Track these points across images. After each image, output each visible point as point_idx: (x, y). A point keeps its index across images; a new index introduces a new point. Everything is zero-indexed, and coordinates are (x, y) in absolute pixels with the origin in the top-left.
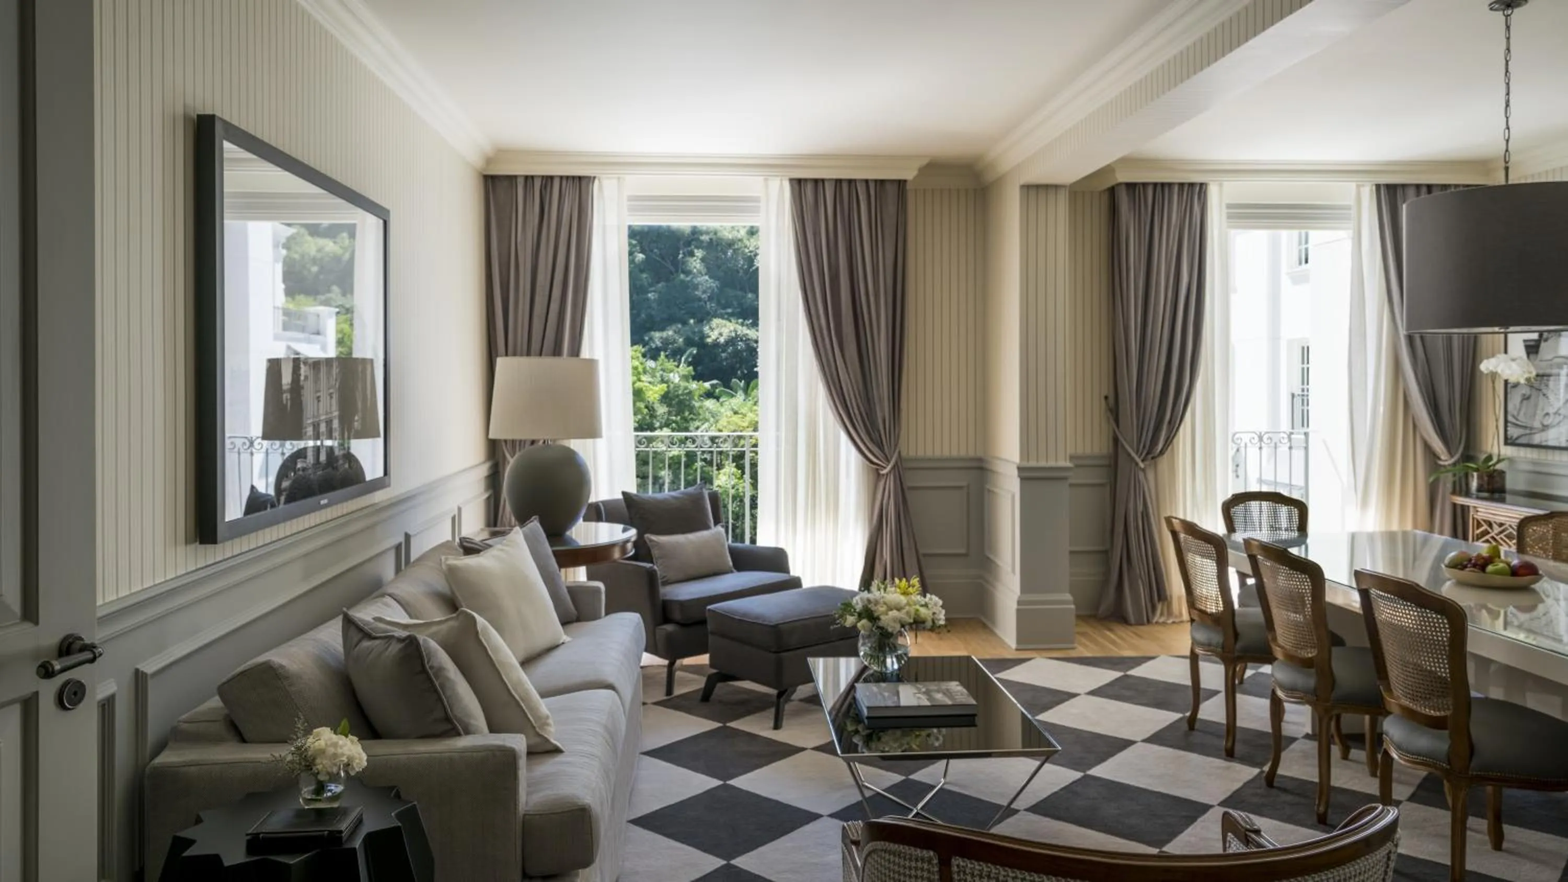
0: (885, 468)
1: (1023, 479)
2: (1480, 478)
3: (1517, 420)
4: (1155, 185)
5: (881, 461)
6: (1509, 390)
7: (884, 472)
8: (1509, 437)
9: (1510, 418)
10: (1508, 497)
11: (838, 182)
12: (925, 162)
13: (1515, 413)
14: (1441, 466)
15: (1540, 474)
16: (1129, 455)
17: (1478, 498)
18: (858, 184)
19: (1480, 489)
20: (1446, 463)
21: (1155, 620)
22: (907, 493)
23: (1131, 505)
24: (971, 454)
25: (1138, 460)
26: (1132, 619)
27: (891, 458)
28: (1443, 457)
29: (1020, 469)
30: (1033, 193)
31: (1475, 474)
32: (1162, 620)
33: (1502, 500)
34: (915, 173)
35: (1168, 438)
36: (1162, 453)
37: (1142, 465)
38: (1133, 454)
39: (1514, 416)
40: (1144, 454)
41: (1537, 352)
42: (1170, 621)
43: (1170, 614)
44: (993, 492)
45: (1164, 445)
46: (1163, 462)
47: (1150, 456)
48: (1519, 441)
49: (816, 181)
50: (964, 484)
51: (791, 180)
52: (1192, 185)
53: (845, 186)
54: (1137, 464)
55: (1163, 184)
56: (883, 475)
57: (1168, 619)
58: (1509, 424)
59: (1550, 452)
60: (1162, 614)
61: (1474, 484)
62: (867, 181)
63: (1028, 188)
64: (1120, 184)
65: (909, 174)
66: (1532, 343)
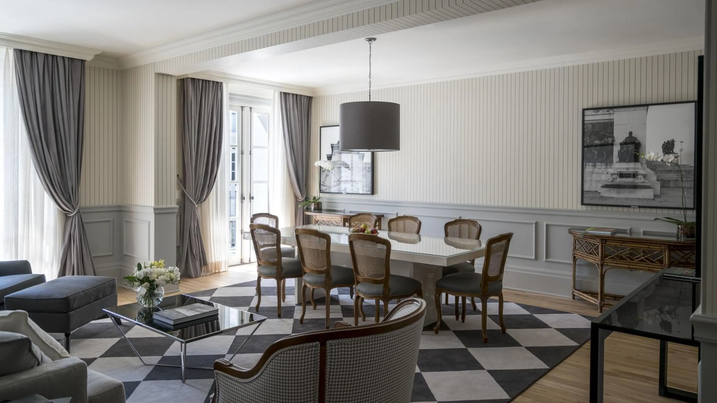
0: (72, 213)
1: (156, 214)
2: (315, 205)
3: (324, 183)
4: (203, 80)
5: (71, 210)
6: (321, 173)
7: (72, 215)
8: (321, 190)
9: (322, 183)
10: (323, 212)
11: (46, 55)
12: (98, 53)
13: (324, 181)
14: (299, 201)
15: (330, 202)
16: (191, 201)
17: (314, 212)
18: (58, 59)
19: (315, 209)
20: (301, 200)
21: (202, 274)
22: (85, 226)
23: (192, 224)
24: (115, 204)
25: (195, 204)
26: (194, 276)
27: (76, 208)
28: (300, 198)
29: (155, 209)
30: (161, 77)
31: (313, 204)
32: (204, 274)
33: (321, 212)
34: (92, 57)
35: (208, 193)
36: (205, 200)
37: (196, 206)
38: (193, 201)
39: (323, 182)
40: (197, 201)
41: (331, 159)
42: (208, 274)
43: (208, 271)
44: (130, 222)
45: (206, 197)
46: (205, 204)
47: (200, 202)
48: (325, 191)
49: (32, 53)
50: (111, 219)
51: (16, 50)
52: (217, 83)
53: (50, 59)
54: (194, 205)
55: (206, 80)
56: (70, 217)
57: (207, 273)
58: (321, 185)
59: (332, 194)
60: (204, 271)
61: (313, 207)
62: (63, 57)
63: (159, 75)
64: (189, 78)
65: (88, 58)
66: (330, 156)
